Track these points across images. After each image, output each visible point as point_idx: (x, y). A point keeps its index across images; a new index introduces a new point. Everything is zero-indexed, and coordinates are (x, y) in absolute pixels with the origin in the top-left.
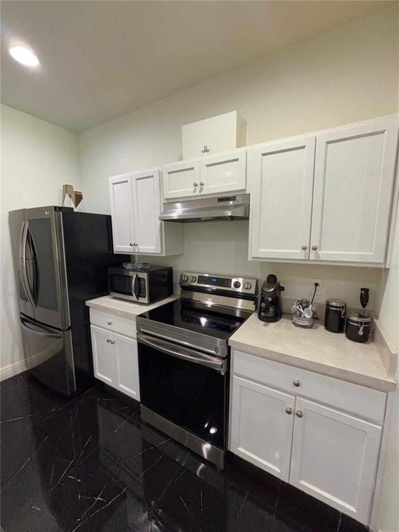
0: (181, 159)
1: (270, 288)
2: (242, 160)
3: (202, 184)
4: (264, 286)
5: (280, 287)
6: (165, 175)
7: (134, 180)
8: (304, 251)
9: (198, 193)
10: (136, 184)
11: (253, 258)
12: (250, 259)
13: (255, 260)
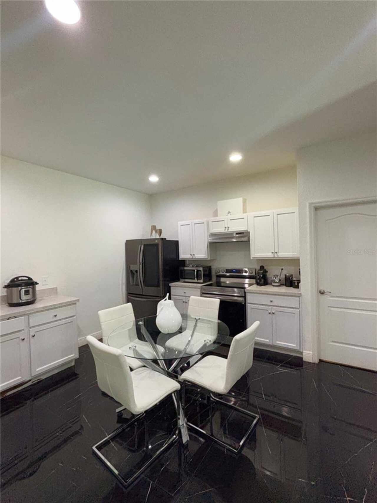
0: (217, 216)
1: (261, 271)
2: (246, 219)
3: (228, 227)
4: (259, 270)
5: (266, 271)
6: (210, 223)
7: (193, 225)
8: (272, 254)
9: (226, 231)
10: (195, 226)
11: (253, 258)
12: (251, 258)
13: (254, 259)
